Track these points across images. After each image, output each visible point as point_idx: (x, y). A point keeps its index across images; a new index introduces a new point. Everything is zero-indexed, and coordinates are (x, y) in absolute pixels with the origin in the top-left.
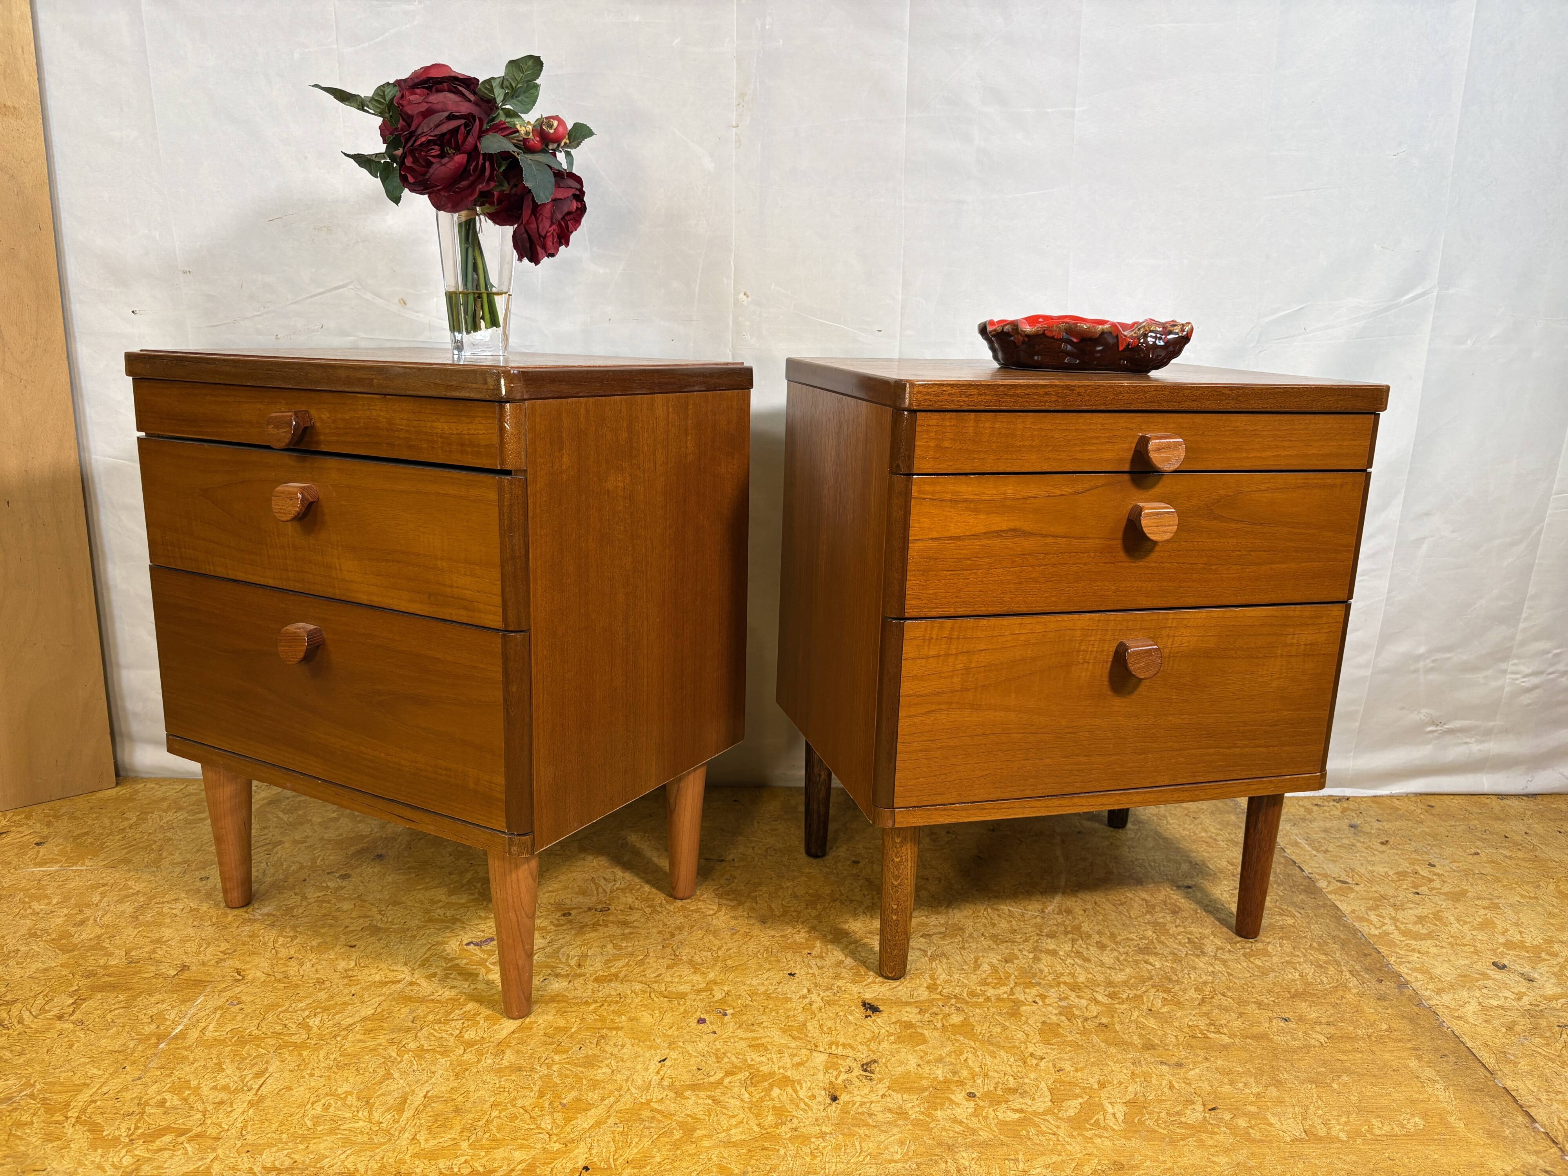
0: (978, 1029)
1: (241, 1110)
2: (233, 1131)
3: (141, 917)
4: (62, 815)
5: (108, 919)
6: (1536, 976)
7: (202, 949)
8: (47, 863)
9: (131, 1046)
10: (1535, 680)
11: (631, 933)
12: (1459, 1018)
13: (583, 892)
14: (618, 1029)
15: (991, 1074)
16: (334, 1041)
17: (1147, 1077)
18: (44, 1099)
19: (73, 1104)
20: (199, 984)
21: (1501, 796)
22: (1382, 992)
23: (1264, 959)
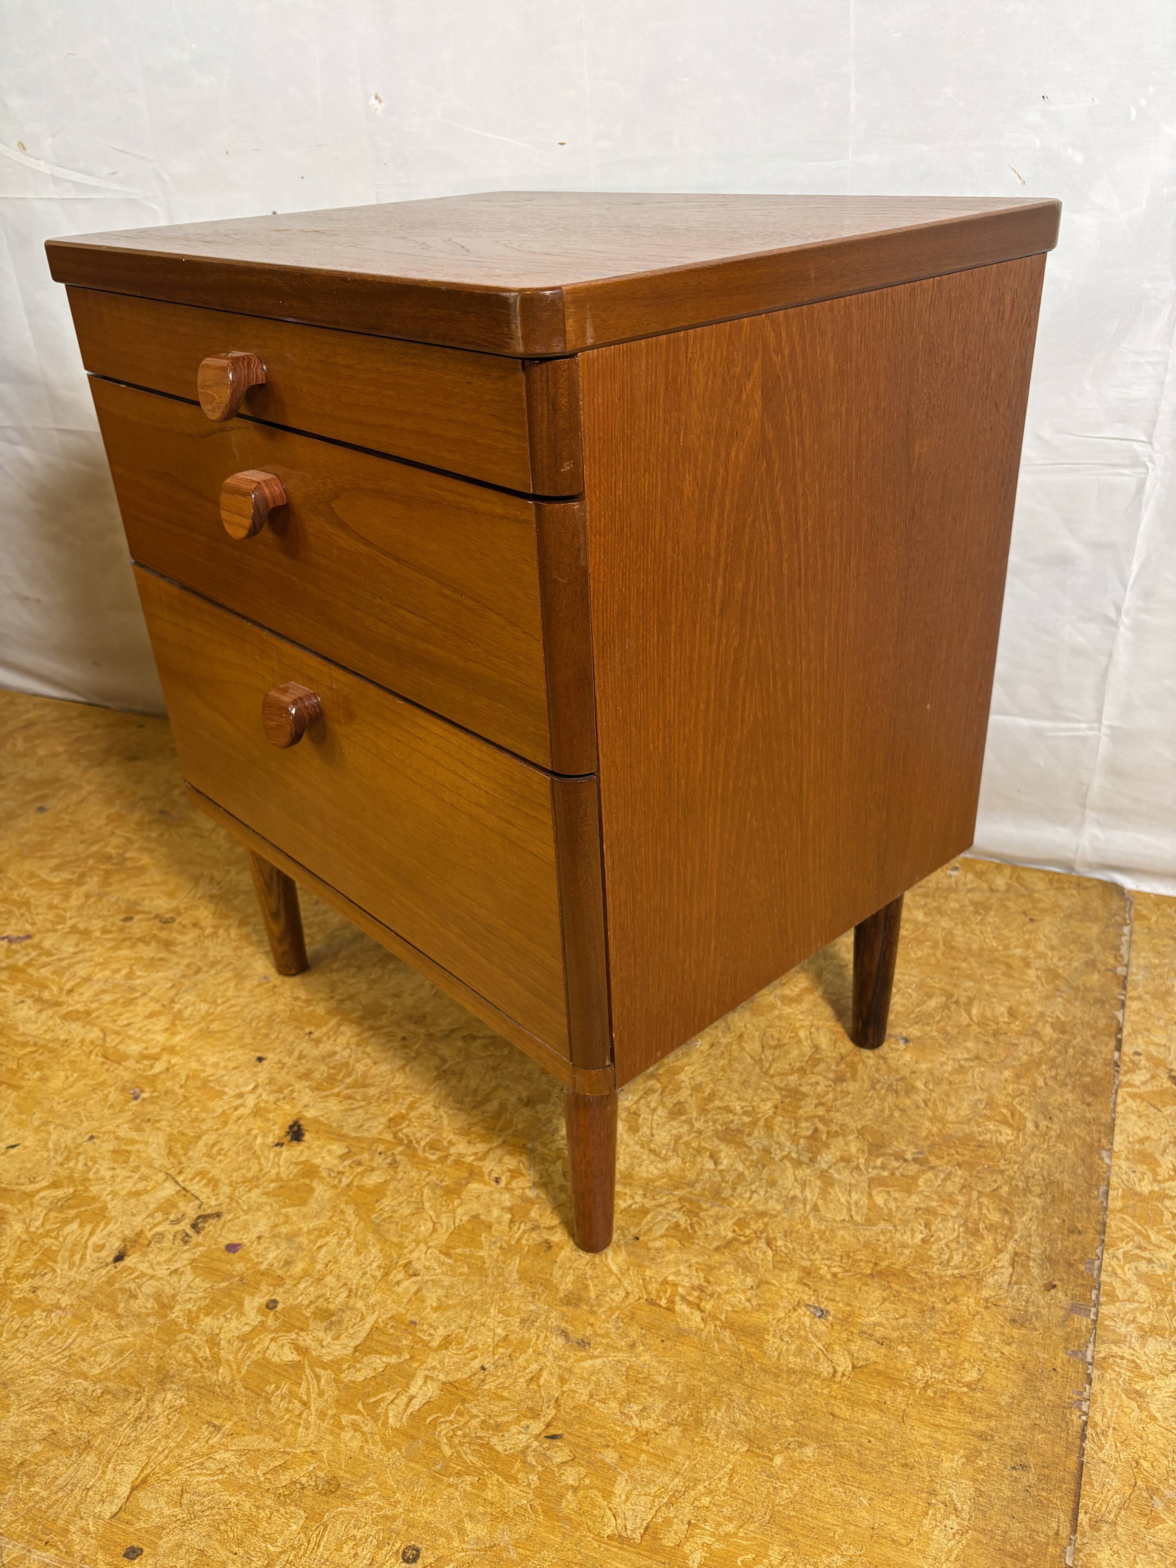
11: (161, 959)
22: (1031, 1309)
23: (897, 1195)
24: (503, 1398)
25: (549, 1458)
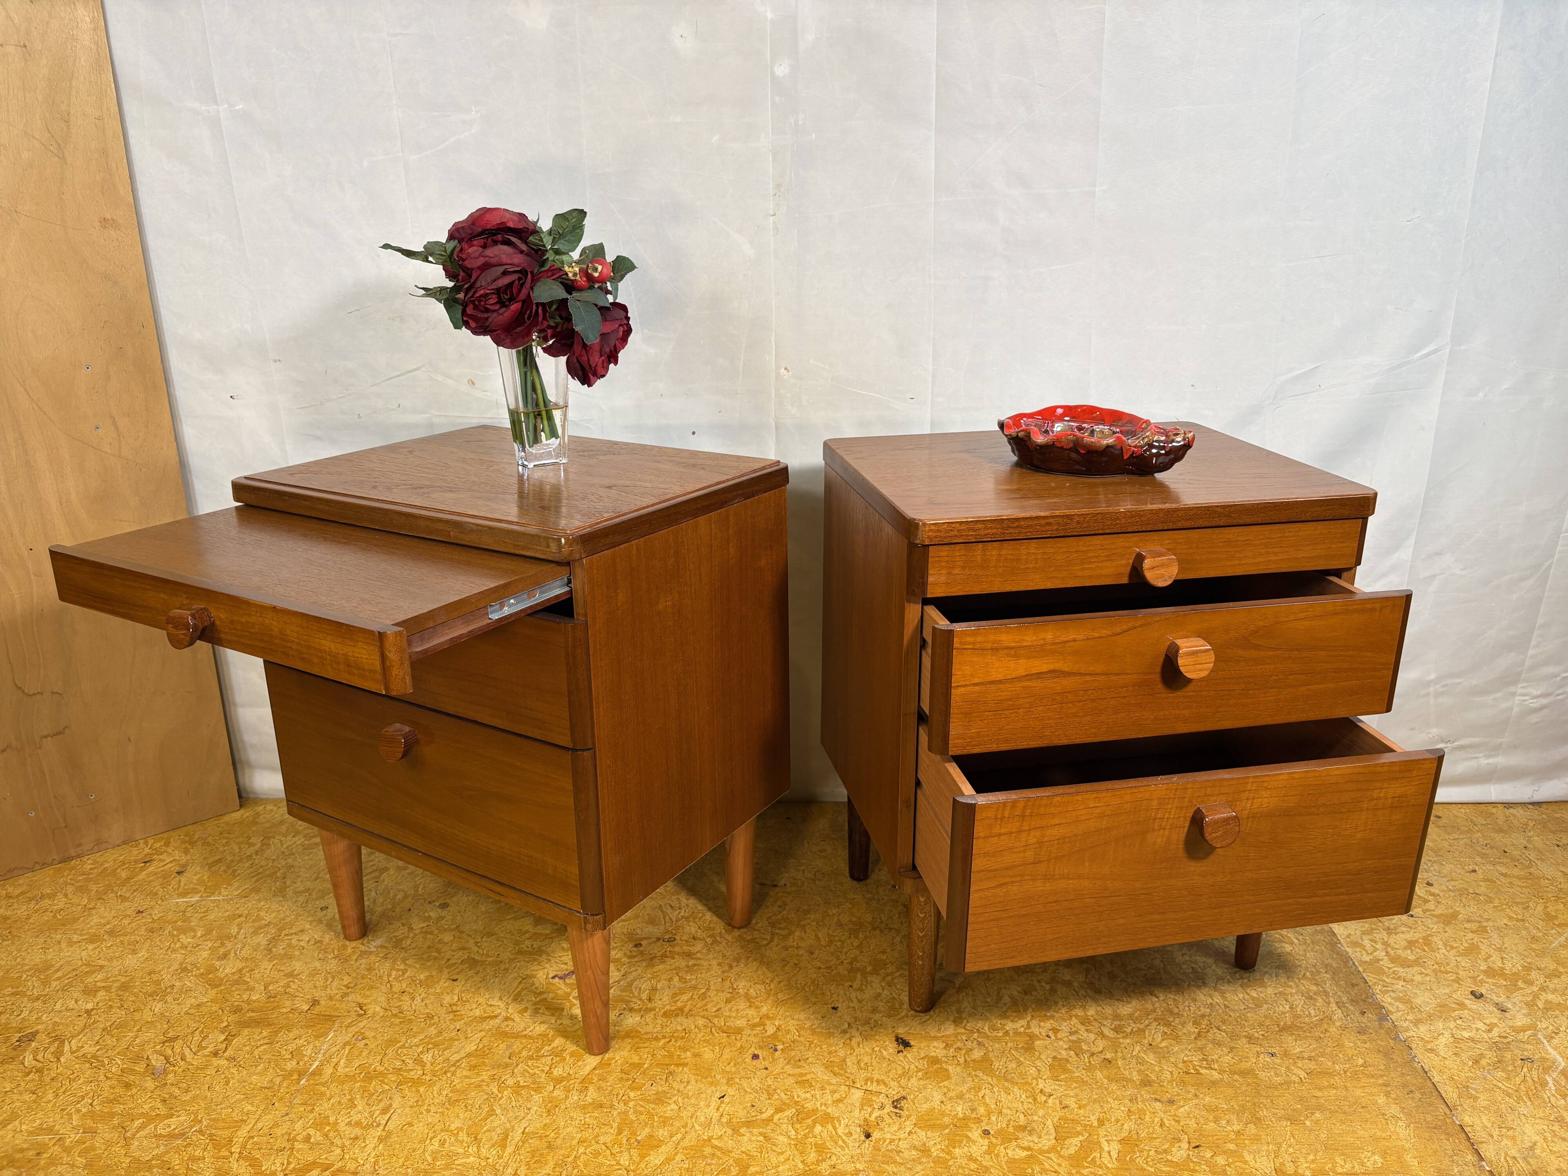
0: (996, 1064)
1: (373, 1146)
2: (367, 1166)
3: (274, 950)
4: (196, 842)
5: (246, 952)
6: (1509, 1006)
7: (328, 983)
8: (189, 893)
9: (277, 1083)
10: (1544, 701)
11: (694, 965)
12: (1432, 1050)
13: (652, 921)
14: (685, 1065)
15: (1004, 1111)
16: (445, 1078)
17: (1142, 1113)
18: (211, 1135)
19: (235, 1140)
20: (329, 1019)
21: (1508, 805)
22: (1363, 1025)
23: (1260, 990)
24: (1156, 1138)
25: (1203, 1157)
